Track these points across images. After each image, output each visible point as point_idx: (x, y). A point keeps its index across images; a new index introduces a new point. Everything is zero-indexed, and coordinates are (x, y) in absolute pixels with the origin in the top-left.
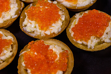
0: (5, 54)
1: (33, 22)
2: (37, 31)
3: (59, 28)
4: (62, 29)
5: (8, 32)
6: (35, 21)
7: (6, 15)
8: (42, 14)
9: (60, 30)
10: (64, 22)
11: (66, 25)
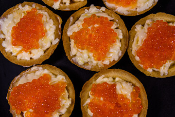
0: (64, 105)
1: (85, 51)
2: (92, 62)
3: (119, 52)
4: (122, 53)
5: (55, 69)
6: (87, 49)
7: (43, 42)
8: (94, 39)
9: (120, 55)
10: (122, 41)
11: (126, 45)
